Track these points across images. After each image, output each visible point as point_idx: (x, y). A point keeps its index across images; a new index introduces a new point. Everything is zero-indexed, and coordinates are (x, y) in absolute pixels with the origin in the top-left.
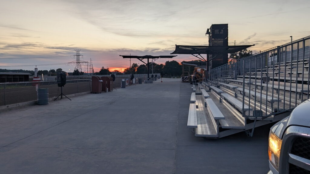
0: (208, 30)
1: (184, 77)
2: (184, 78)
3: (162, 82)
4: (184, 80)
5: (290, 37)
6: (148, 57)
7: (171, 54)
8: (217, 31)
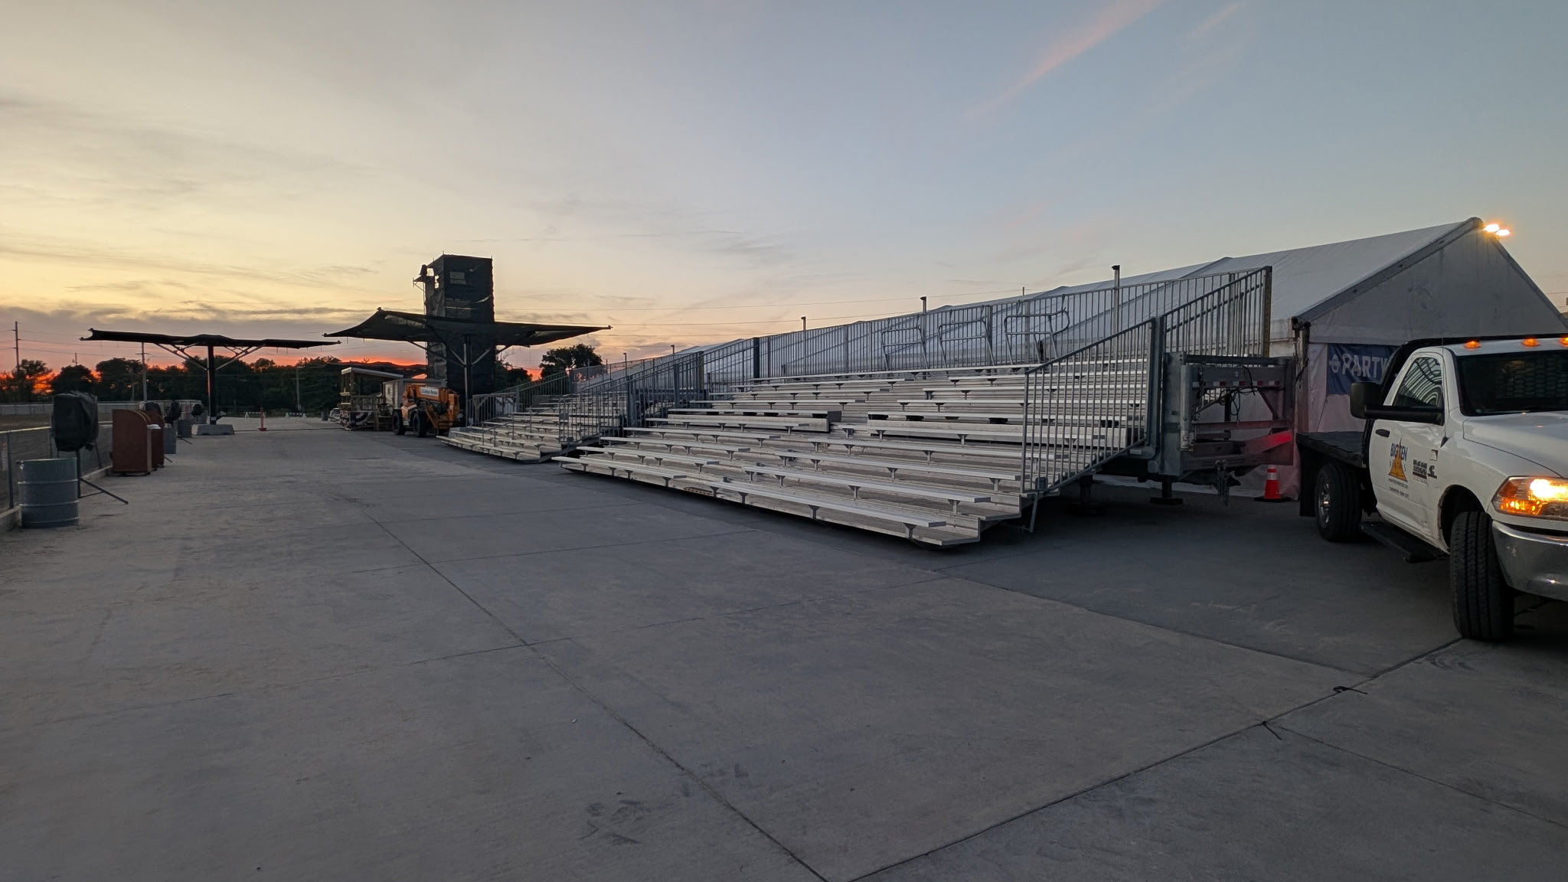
0: (424, 268)
1: (358, 414)
2: (358, 417)
3: (264, 430)
4: (358, 423)
5: (802, 318)
6: (210, 341)
7: (325, 335)
8: (458, 277)
